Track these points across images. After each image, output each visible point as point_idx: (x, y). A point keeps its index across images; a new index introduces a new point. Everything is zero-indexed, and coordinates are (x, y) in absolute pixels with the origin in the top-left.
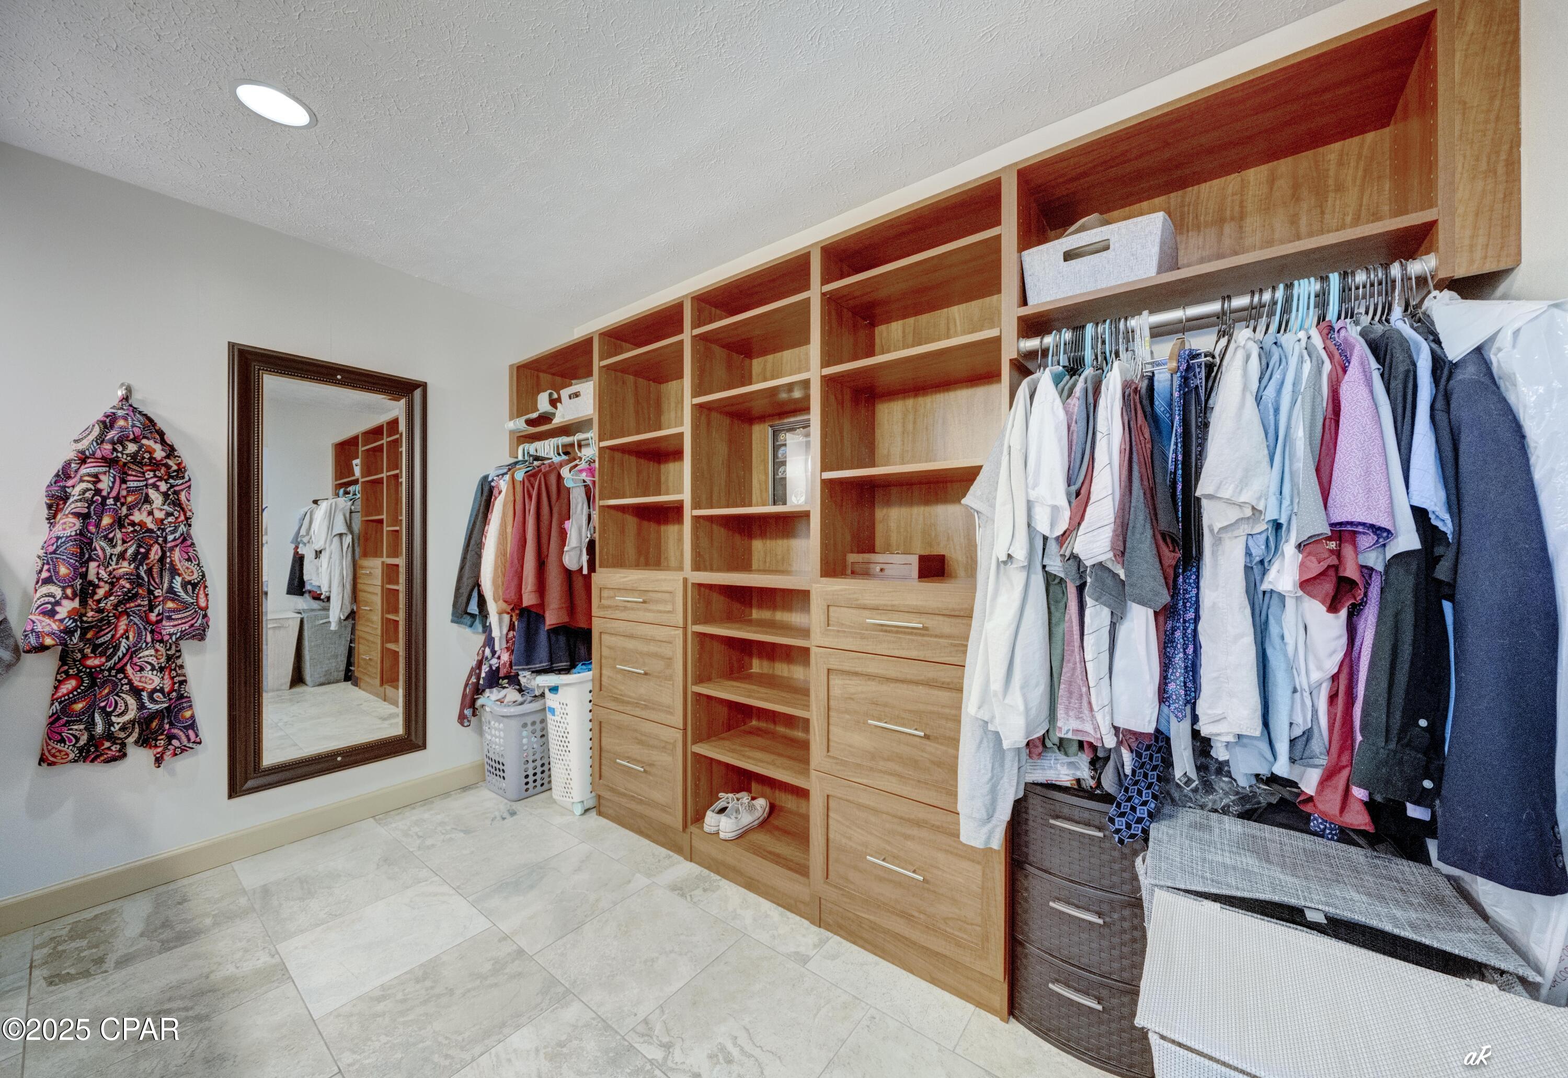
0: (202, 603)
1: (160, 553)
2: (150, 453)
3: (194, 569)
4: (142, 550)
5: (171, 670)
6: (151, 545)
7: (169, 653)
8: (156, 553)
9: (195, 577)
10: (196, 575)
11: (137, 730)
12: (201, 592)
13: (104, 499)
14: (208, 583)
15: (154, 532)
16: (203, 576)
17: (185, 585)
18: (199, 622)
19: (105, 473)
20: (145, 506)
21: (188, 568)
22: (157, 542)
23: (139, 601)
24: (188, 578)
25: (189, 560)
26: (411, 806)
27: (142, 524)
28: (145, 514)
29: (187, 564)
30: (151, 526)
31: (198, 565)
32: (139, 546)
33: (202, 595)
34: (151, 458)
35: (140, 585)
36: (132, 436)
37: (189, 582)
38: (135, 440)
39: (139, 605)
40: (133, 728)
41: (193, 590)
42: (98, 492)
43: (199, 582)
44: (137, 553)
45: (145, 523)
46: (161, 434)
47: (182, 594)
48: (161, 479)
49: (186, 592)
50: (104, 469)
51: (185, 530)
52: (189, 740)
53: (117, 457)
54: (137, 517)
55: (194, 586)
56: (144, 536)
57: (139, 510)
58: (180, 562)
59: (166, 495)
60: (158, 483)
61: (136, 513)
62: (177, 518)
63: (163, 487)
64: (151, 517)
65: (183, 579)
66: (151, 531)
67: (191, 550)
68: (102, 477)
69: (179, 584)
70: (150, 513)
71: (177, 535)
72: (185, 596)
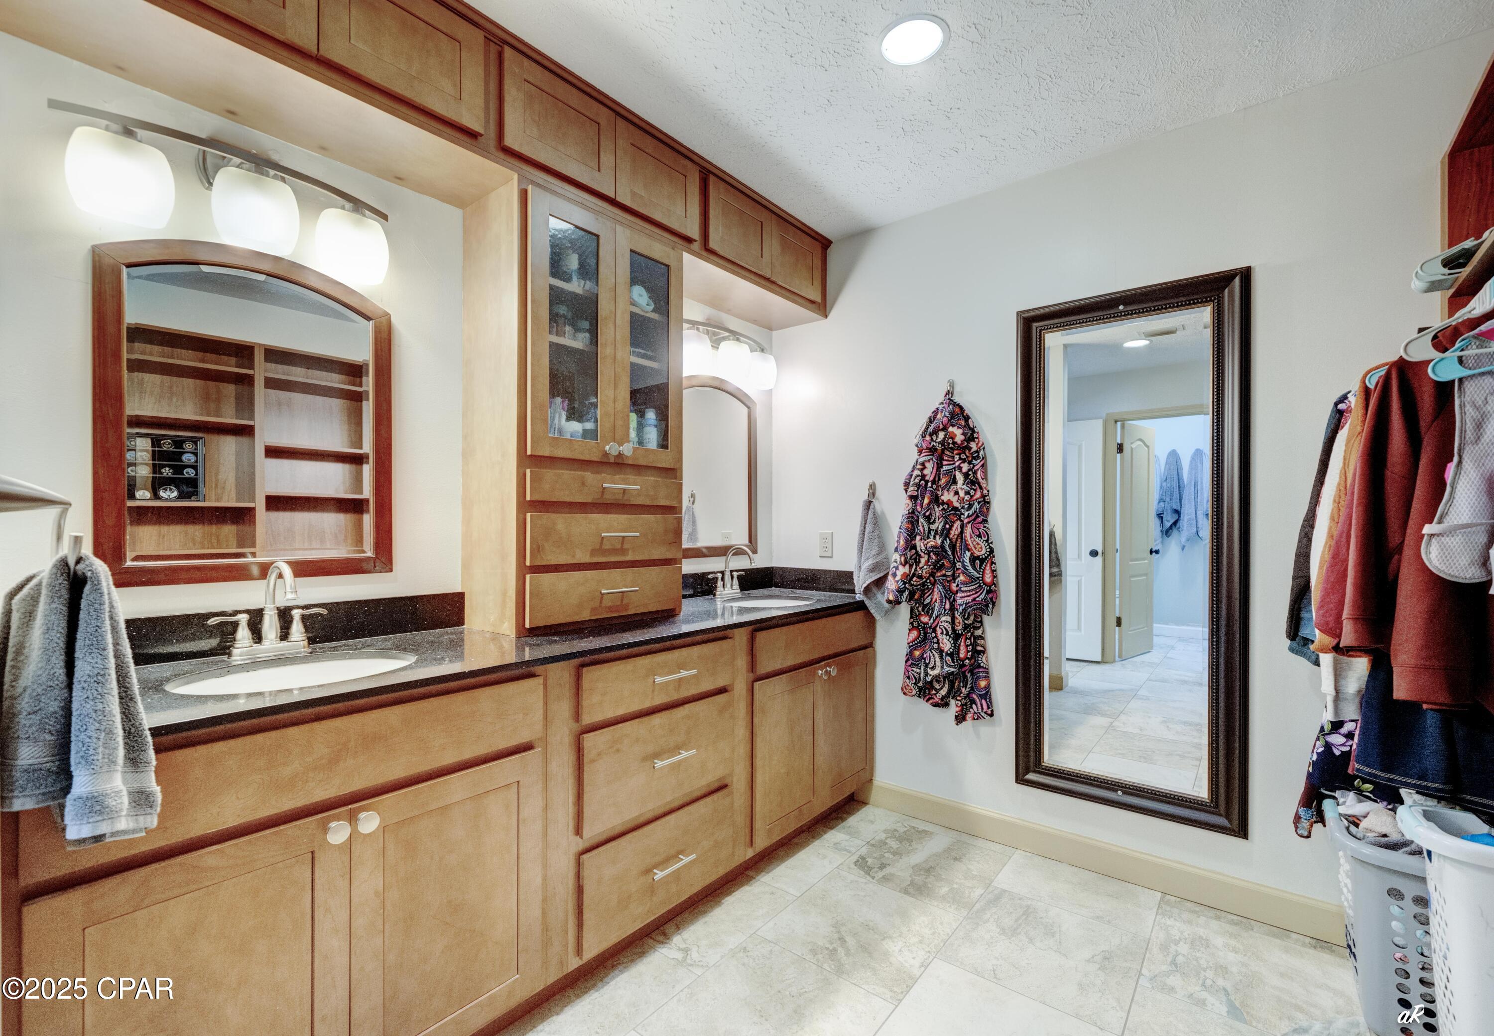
0: (988, 578)
1: (959, 530)
2: (952, 438)
3: (983, 545)
4: (947, 526)
5: (966, 639)
6: (954, 522)
7: (966, 622)
8: (956, 529)
9: (982, 552)
10: (984, 551)
11: (947, 686)
12: (988, 568)
13: (927, 482)
14: (995, 560)
15: (959, 510)
16: (992, 551)
17: (973, 559)
18: (982, 596)
19: (929, 461)
20: (952, 487)
21: (978, 544)
22: (959, 519)
23: (944, 572)
24: (977, 553)
25: (979, 536)
26: (1216, 910)
27: (949, 503)
28: (952, 493)
29: (978, 540)
30: (956, 504)
31: (987, 541)
32: (946, 523)
33: (988, 571)
34: (954, 443)
35: (945, 558)
36: (941, 426)
37: (978, 558)
38: (945, 429)
39: (944, 575)
40: (944, 683)
41: (981, 566)
42: (923, 477)
43: (986, 558)
44: (944, 528)
45: (952, 502)
46: (967, 418)
47: (970, 568)
48: (964, 461)
49: (974, 567)
50: (929, 457)
51: (978, 507)
52: (982, 709)
53: (933, 445)
54: (946, 497)
55: (982, 561)
56: (952, 513)
57: (948, 490)
58: (971, 537)
59: (966, 475)
60: (962, 465)
61: (946, 493)
62: (972, 497)
63: (965, 467)
64: (957, 496)
65: (972, 554)
66: (956, 509)
67: (981, 526)
68: (927, 465)
69: (968, 558)
70: (957, 493)
71: (971, 512)
72: (972, 571)
